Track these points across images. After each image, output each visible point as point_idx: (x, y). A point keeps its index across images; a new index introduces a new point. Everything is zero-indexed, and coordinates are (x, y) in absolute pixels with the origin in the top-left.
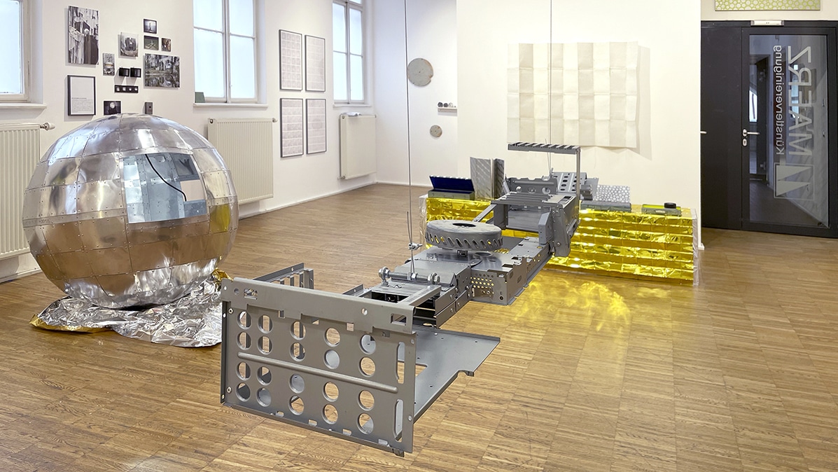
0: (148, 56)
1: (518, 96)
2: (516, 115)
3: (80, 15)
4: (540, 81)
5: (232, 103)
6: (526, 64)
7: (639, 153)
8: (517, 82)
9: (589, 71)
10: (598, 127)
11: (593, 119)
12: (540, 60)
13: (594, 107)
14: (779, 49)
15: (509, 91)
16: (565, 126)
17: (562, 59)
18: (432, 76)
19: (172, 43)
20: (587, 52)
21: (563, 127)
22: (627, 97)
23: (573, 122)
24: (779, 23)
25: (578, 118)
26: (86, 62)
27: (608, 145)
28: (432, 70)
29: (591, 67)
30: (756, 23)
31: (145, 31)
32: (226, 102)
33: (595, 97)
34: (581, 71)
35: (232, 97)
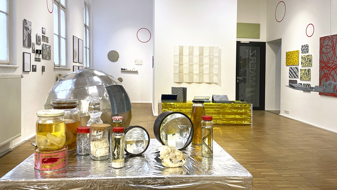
0: (43, 44)
1: (178, 65)
2: (177, 72)
3: (27, 24)
4: (186, 59)
5: (61, 67)
6: (181, 54)
7: (217, 85)
8: (178, 60)
9: (202, 56)
10: (205, 76)
11: (203, 73)
12: (186, 52)
13: (203, 69)
14: (247, 51)
15: (174, 63)
16: (194, 75)
17: (193, 52)
18: (119, 58)
19: (49, 39)
20: (201, 49)
21: (193, 76)
22: (214, 65)
23: (197, 74)
24: (248, 42)
25: (198, 73)
26: (28, 47)
27: (209, 82)
28: (119, 55)
29: (203, 55)
30: (242, 42)
31: (42, 33)
32: (59, 67)
33: (204, 65)
34: (200, 56)
35: (61, 65)
